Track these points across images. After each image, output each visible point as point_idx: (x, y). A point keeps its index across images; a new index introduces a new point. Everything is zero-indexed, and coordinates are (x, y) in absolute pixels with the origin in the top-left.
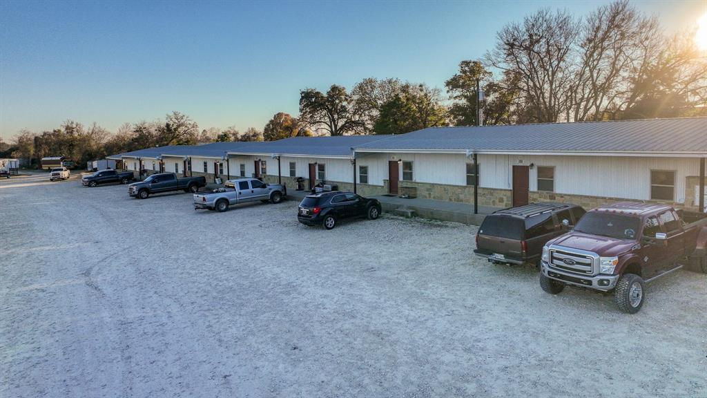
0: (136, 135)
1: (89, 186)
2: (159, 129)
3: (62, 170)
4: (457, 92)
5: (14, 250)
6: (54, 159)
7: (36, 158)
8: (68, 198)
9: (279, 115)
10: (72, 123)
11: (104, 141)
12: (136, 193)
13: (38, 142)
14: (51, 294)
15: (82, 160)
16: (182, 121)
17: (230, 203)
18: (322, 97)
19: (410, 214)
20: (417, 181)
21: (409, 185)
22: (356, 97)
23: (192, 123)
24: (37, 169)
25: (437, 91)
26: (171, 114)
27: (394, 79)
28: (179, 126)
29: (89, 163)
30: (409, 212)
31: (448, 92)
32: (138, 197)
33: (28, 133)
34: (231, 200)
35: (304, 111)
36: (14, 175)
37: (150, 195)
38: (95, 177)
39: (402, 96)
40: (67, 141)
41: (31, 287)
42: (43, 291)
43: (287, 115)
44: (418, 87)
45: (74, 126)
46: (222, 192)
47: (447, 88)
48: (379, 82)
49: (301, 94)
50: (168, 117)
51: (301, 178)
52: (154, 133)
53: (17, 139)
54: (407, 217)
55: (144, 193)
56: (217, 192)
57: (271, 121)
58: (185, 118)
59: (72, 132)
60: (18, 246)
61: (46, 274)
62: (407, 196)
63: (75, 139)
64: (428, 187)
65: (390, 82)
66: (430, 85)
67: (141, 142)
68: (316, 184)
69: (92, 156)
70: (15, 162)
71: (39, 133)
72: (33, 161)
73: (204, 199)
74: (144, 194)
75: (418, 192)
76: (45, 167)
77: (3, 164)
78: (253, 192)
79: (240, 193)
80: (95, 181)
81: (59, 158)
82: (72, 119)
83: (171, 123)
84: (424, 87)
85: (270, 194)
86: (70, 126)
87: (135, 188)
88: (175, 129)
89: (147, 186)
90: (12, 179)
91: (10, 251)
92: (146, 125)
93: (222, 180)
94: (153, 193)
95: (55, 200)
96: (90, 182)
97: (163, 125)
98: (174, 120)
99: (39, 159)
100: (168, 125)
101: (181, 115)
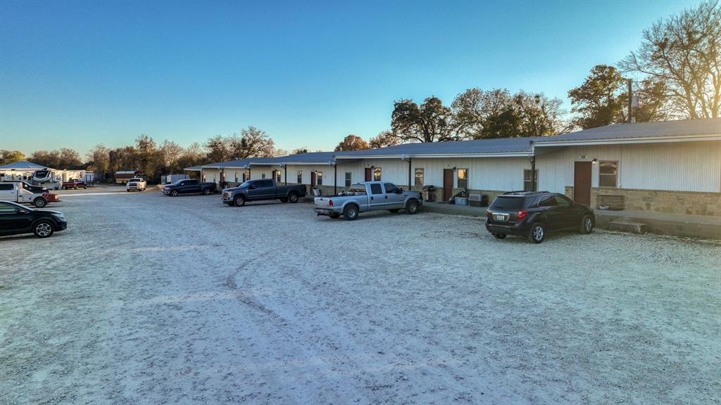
0: (209, 151)
1: (170, 195)
2: (234, 144)
3: (139, 180)
4: (584, 104)
5: (113, 250)
6: (127, 172)
7: (110, 172)
8: (154, 204)
9: (350, 138)
10: (147, 138)
11: (178, 157)
12: (232, 199)
13: (114, 156)
14: (194, 314)
15: (155, 174)
16: (258, 137)
17: (360, 209)
18: (417, 110)
19: (639, 230)
20: (624, 187)
21: (610, 193)
22: (455, 111)
23: (267, 139)
24: (110, 183)
25: (557, 102)
26: (247, 129)
27: (502, 91)
28: (254, 142)
29: (163, 177)
30: (638, 226)
31: (573, 103)
33: (103, 148)
34: (362, 206)
35: (396, 125)
36: (89, 187)
37: (246, 203)
38: (178, 185)
39: (515, 107)
40: (141, 156)
41: (155, 300)
42: (178, 308)
43: (358, 138)
44: (533, 98)
45: (148, 140)
46: (350, 195)
47: (570, 100)
48: (484, 94)
49: (395, 105)
50: (244, 132)
51: (432, 187)
52: (228, 148)
53: (92, 154)
54: (635, 232)
56: (343, 195)
57: (342, 144)
58: (261, 134)
59: (145, 147)
60: (115, 245)
61: (169, 283)
62: (607, 207)
63: (148, 155)
64: (646, 194)
65: (497, 93)
66: (549, 96)
67: (217, 155)
68: (454, 194)
69: (165, 171)
70: (90, 176)
71: (114, 148)
72: (107, 176)
73: (331, 203)
74: (240, 201)
75: (627, 203)
76: (119, 181)
77: (81, 175)
78: (386, 197)
79: (372, 198)
80: (177, 190)
81: (133, 172)
82: (146, 134)
83: (247, 138)
84: (541, 98)
85: (406, 201)
86: (144, 141)
87: (230, 193)
88: (251, 145)
89: (243, 192)
90: (88, 189)
91: (107, 251)
92: (222, 140)
93: (320, 191)
94: (250, 200)
95: (138, 205)
96: (172, 191)
97: (239, 141)
98: (249, 135)
99: (113, 172)
100: (244, 141)
101: (257, 131)
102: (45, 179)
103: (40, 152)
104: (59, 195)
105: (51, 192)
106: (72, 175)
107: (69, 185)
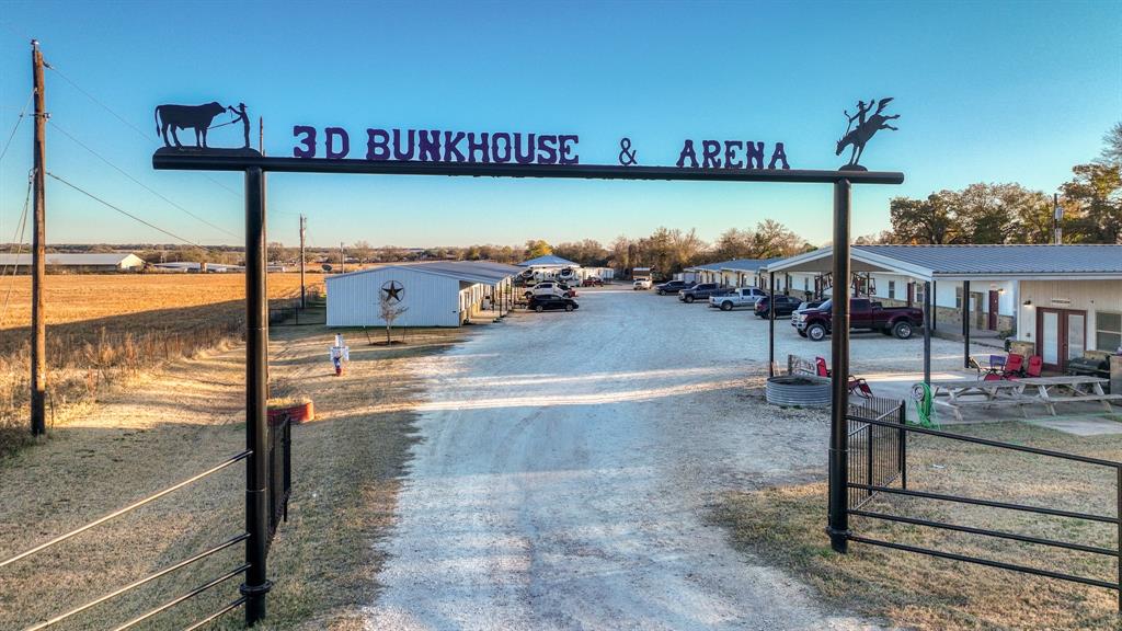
3: (645, 280)
6: (644, 268)
7: (629, 268)
10: (665, 230)
15: (669, 271)
16: (776, 231)
23: (788, 232)
24: (627, 279)
26: (764, 223)
28: (772, 237)
29: (675, 275)
32: (685, 301)
33: (624, 240)
36: (607, 284)
38: (666, 286)
40: (659, 250)
50: (761, 226)
52: (744, 243)
53: (614, 246)
55: (690, 298)
58: (779, 227)
59: (664, 241)
63: (666, 248)
67: (730, 252)
69: (679, 268)
70: (610, 272)
71: (635, 240)
72: (626, 272)
76: (631, 278)
77: (599, 273)
81: (648, 269)
83: (763, 233)
86: (663, 233)
88: (767, 241)
90: (604, 287)
92: (736, 235)
96: (661, 290)
97: (754, 235)
98: (766, 229)
99: (632, 268)
100: (758, 236)
101: (775, 223)
102: (569, 276)
103: (564, 245)
104: (578, 291)
105: (573, 289)
106: (592, 272)
107: (588, 283)
